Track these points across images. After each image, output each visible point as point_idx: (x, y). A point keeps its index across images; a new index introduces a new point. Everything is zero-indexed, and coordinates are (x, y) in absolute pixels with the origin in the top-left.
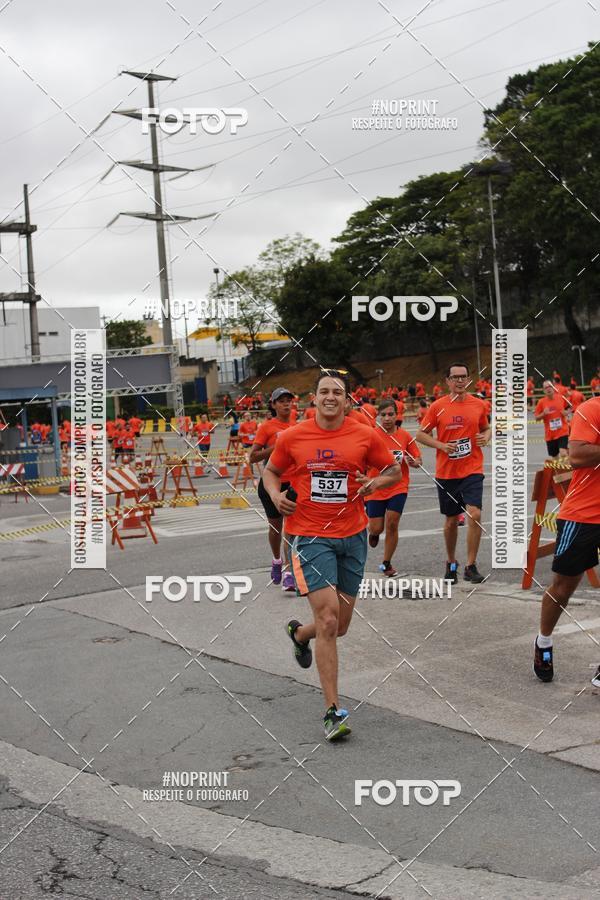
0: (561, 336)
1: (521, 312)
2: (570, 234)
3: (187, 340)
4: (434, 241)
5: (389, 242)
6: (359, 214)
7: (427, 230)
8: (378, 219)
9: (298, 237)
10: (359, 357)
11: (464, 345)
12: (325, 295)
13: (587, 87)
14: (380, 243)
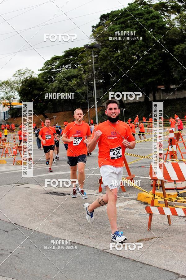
4: (74, 71)
5: (58, 71)
6: (48, 61)
7: (72, 67)
8: (55, 63)
9: (26, 69)
10: (47, 111)
11: (84, 108)
12: (36, 89)
13: (127, 19)
14: (55, 72)
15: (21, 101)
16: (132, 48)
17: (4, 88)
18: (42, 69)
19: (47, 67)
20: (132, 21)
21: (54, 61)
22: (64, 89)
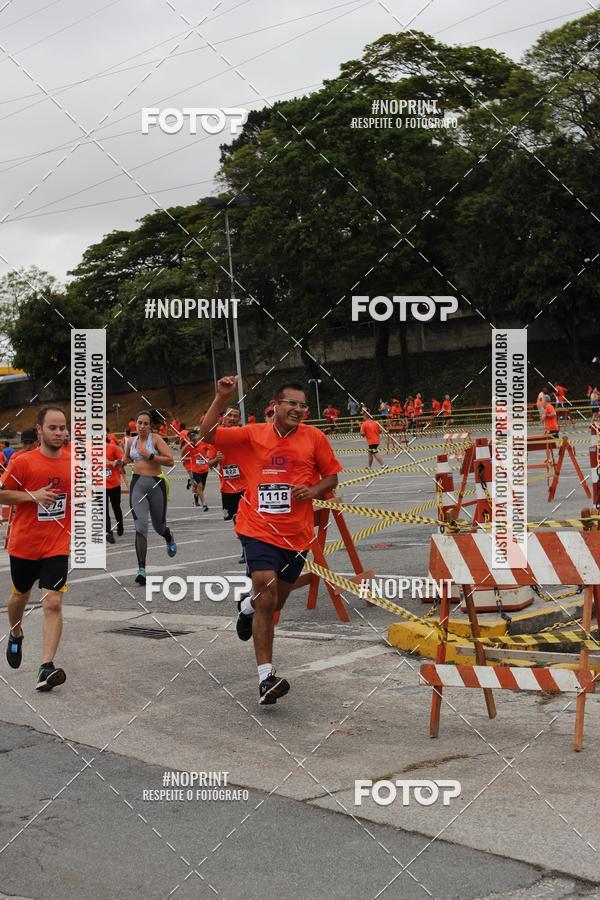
0: (297, 369)
2: (306, 268)
4: (170, 274)
5: (125, 276)
6: (96, 247)
7: (164, 264)
8: (114, 252)
9: (33, 270)
11: (200, 379)
13: (322, 124)
14: (117, 277)
15: (18, 364)
16: (337, 207)
18: (79, 269)
19: (92, 263)
20: (336, 129)
21: (114, 246)
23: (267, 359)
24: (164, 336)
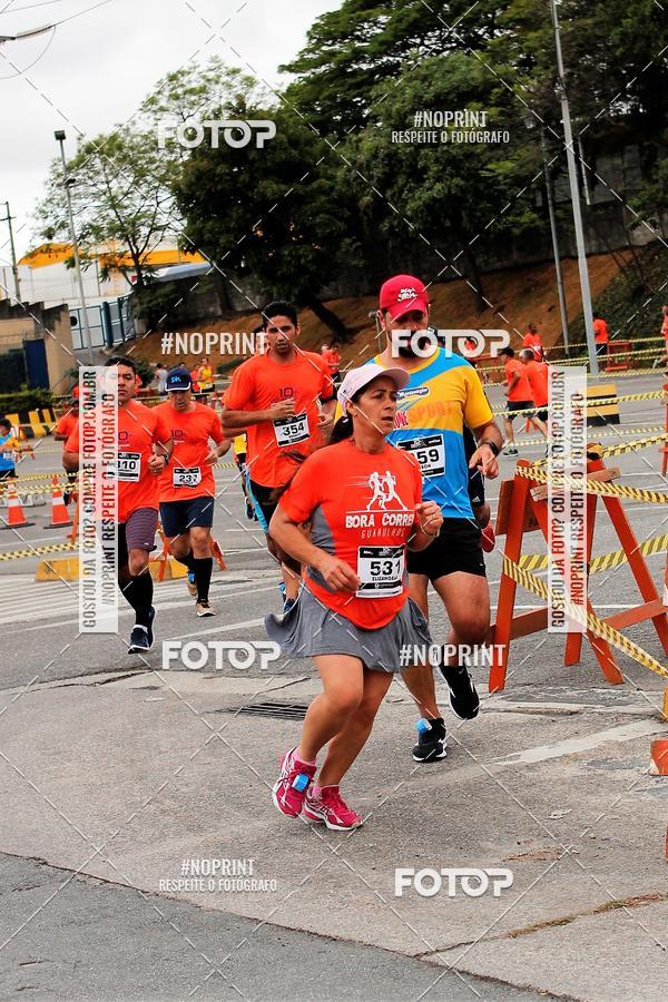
1: (635, 193)
3: (15, 270)
4: (468, 63)
5: (388, 69)
6: (331, 18)
7: (460, 43)
8: (366, 25)
9: (213, 65)
10: (336, 290)
11: (531, 259)
12: (267, 173)
14: (372, 72)
15: (192, 243)
17: (98, 173)
18: (302, 60)
19: (324, 48)
21: (364, 13)
22: (421, 164)
23: (656, 218)
24: (457, 181)
